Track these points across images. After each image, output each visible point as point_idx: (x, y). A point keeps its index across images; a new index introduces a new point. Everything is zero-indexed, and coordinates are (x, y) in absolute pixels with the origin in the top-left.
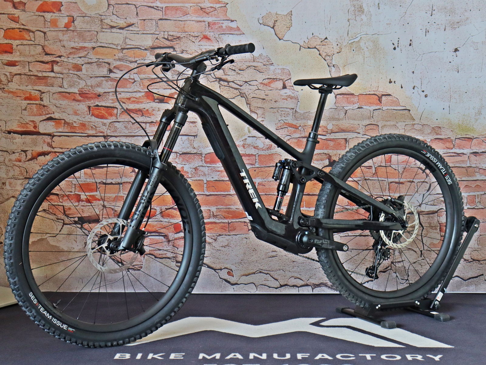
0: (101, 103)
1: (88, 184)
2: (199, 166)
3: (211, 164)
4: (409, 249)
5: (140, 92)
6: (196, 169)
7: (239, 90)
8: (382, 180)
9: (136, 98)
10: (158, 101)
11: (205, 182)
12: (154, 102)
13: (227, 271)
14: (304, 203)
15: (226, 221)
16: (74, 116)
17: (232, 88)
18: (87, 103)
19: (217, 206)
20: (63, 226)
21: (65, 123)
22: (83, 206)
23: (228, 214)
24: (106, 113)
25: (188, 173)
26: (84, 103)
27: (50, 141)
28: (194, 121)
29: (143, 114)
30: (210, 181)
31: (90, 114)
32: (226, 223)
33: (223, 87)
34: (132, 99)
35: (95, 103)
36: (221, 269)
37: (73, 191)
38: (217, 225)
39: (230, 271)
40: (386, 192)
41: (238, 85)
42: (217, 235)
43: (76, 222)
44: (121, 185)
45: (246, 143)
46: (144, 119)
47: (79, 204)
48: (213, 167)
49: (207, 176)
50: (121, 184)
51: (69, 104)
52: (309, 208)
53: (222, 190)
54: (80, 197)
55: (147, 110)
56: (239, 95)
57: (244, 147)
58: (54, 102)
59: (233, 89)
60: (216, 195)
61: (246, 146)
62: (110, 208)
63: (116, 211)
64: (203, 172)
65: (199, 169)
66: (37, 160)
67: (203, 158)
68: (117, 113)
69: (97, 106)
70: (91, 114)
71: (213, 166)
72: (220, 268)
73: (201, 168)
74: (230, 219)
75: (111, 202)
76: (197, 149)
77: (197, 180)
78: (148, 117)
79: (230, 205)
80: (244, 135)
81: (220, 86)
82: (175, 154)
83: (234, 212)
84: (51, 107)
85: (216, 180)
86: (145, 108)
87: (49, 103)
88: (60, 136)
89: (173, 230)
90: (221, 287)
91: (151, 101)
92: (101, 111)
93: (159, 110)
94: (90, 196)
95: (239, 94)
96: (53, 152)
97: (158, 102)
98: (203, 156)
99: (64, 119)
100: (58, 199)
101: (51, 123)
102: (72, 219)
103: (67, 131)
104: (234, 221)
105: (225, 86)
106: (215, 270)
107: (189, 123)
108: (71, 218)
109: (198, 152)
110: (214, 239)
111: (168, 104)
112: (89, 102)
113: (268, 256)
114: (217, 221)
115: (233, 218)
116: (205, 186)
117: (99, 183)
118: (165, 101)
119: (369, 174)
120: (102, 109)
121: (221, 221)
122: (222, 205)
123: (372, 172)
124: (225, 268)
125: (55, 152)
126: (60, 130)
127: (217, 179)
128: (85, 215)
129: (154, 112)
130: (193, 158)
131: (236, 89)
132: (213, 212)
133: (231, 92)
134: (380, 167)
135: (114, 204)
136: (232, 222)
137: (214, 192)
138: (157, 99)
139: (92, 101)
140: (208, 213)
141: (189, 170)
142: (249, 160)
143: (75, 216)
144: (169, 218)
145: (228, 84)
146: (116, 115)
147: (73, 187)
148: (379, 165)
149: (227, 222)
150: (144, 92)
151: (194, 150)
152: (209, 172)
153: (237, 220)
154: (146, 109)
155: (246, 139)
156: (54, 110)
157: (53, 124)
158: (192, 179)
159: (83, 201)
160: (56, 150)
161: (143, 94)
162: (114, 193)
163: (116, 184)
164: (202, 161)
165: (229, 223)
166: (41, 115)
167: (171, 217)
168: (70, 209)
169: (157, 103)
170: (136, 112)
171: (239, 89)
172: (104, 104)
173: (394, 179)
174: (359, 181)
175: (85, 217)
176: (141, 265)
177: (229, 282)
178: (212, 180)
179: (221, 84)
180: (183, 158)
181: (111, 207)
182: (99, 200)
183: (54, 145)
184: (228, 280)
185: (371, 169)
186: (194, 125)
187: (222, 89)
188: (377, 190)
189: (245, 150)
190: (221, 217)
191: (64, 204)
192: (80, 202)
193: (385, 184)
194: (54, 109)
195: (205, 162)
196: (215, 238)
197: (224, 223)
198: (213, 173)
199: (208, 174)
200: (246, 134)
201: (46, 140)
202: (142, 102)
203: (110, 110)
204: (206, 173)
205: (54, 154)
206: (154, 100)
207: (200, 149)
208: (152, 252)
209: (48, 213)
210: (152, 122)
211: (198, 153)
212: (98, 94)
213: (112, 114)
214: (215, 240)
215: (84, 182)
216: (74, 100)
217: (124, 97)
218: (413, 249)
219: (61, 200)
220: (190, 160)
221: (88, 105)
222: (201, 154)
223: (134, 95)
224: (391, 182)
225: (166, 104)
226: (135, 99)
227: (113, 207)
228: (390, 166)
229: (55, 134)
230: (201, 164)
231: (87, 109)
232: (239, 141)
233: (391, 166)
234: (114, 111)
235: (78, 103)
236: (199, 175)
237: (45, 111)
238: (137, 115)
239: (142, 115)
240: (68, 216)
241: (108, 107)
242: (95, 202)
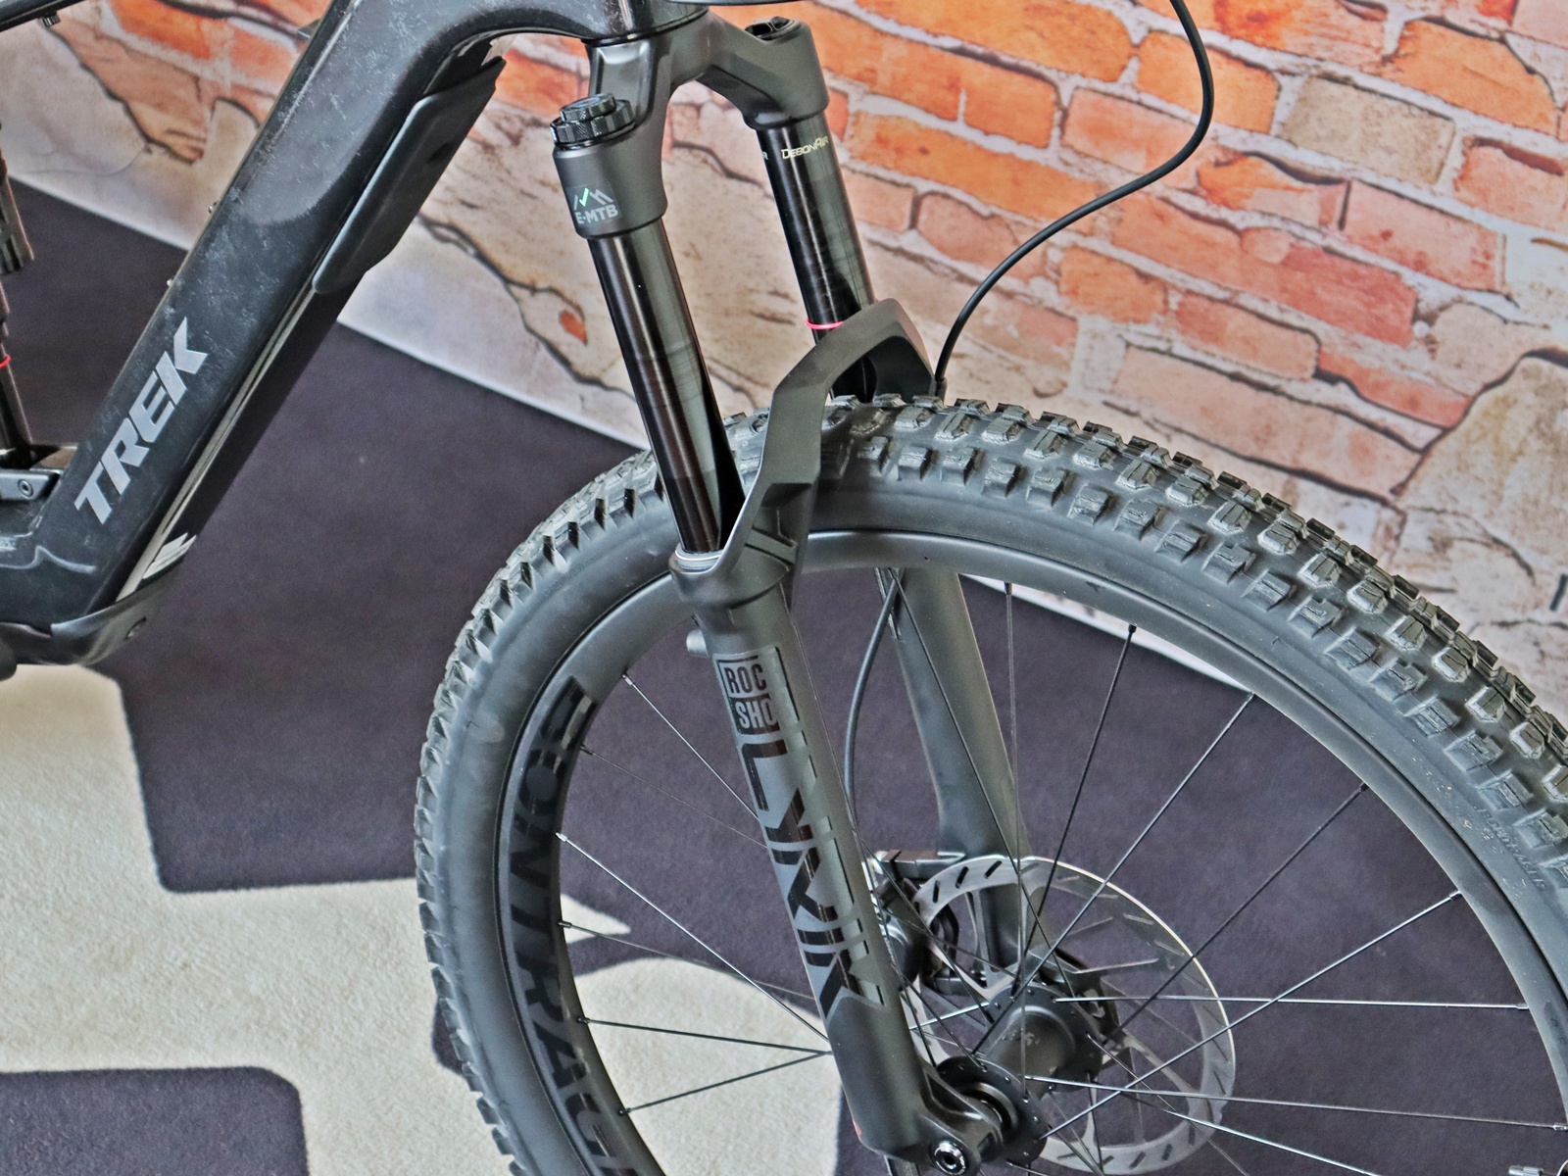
4: (1497, 541)
8: (1432, 113)
13: (560, 306)
14: (963, 98)
36: (533, 289)
39: (571, 310)
40: (1439, 187)
42: (522, 120)
52: (987, 133)
72: (527, 281)
90: (524, 369)
106: (507, 281)
110: (509, 135)
113: (748, 307)
119: (1358, 49)
123: (1375, 44)
124: (552, 291)
134: (1435, 28)
148: (1435, 11)
173: (1507, 127)
174: (1284, 72)
176: (198, 139)
177: (565, 362)
184: (564, 350)
185: (1373, 19)
188: (1384, 155)
193: (1444, 140)
196: (514, 131)
208: (245, 99)
214: (515, 140)
218: (1522, 552)
224: (1482, 142)
228: (1502, 41)
233: (1511, 39)
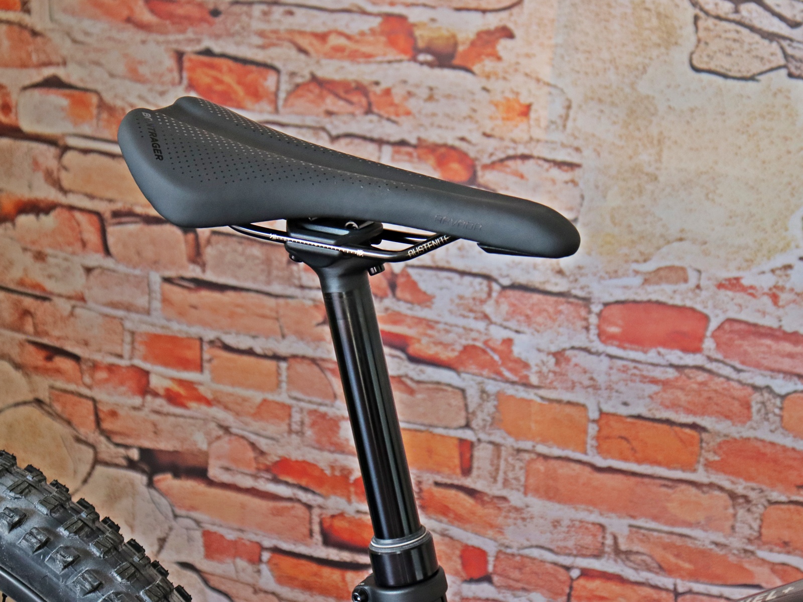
0: (221, 42)
1: (173, 340)
2: (573, 348)
3: (624, 348)
5: (364, 12)
6: (559, 356)
7: (785, 44)
9: (348, 37)
10: (429, 58)
11: (594, 414)
12: (414, 59)
15: (667, 582)
16: (128, 83)
17: (752, 29)
18: (172, 37)
19: (633, 517)
20: (93, 467)
21: (103, 105)
22: (158, 412)
23: (678, 556)
24: (239, 83)
25: (526, 366)
26: (161, 38)
27: (52, 164)
28: (568, 159)
29: (370, 104)
30: (614, 415)
31: (180, 82)
32: (667, 590)
33: (710, 22)
34: (334, 41)
35: (199, 41)
37: (126, 354)
38: (628, 590)
41: (781, 18)
43: (132, 465)
44: (283, 365)
45: (788, 286)
46: (371, 126)
47: (143, 405)
48: (634, 361)
49: (605, 393)
50: (284, 359)
51: (114, 34)
53: (660, 458)
54: (148, 382)
55: (388, 92)
56: (779, 67)
57: (775, 298)
58: (67, 20)
59: (757, 37)
60: (634, 474)
61: (784, 297)
62: (243, 437)
63: (262, 453)
64: (588, 375)
65: (574, 360)
66: (14, 224)
67: (593, 320)
68: (278, 88)
69: (208, 52)
70: (185, 82)
71: (632, 355)
73: (581, 358)
74: (682, 577)
75: (248, 419)
76: (572, 278)
77: (559, 402)
78: (388, 119)
79: (689, 525)
80: (783, 250)
81: (696, 18)
82: (485, 282)
83: (703, 553)
84: (57, 38)
85: (639, 417)
86: (377, 83)
87: (50, 25)
88: (86, 151)
89: (459, 567)
91: (403, 57)
92: (219, 75)
93: (431, 98)
94: (181, 382)
95: (782, 62)
96: (62, 206)
97: (430, 65)
98: (596, 308)
99: (96, 92)
100: (79, 374)
101: (57, 99)
102: (122, 451)
103: (107, 134)
104: (698, 587)
105: (718, 18)
107: (546, 165)
108: (118, 445)
109: (575, 292)
111: (468, 76)
112: (181, 37)
114: (630, 574)
115: (694, 576)
116: (593, 429)
117: (211, 342)
118: (456, 61)
120: (225, 69)
121: (644, 576)
122: (655, 518)
125: (71, 208)
126: (87, 129)
127: (645, 412)
128: (163, 445)
129: (412, 104)
130: (551, 310)
131: (771, 36)
132: (615, 538)
133: (746, 47)
135: (256, 425)
136: (690, 592)
137: (625, 459)
138: (428, 50)
139: (190, 34)
140: (594, 536)
141: (534, 359)
142: (791, 356)
143: (129, 441)
144: (445, 520)
145: (737, 11)
146: (272, 97)
147: (128, 338)
149: (671, 587)
150: (379, 15)
151: (558, 279)
152: (614, 378)
153: (715, 590)
154: (384, 85)
155: (789, 267)
156: (64, 52)
157: (64, 102)
158: (542, 392)
159: (156, 394)
160: (73, 200)
161: (375, 22)
162: (260, 388)
163: (265, 356)
164: (587, 329)
165: (677, 594)
166: (24, 65)
167: (455, 519)
168: (113, 414)
169: (426, 69)
170: (347, 92)
171: (784, 38)
172: (232, 50)
175: (161, 451)
178: (623, 411)
179: (702, 9)
180: (514, 305)
181: (245, 434)
182: (208, 403)
183: (66, 180)
186: (566, 176)
187: (707, 29)
189: (780, 312)
190: (647, 565)
191: (99, 394)
192: (149, 398)
194: (66, 47)
195: (599, 335)
197: (656, 587)
198: (631, 384)
199: (609, 388)
200: (793, 245)
201: (41, 160)
202: (368, 56)
203: (254, 74)
204: (601, 380)
205: (66, 214)
206: (413, 53)
207: (583, 281)
209: (49, 414)
210: (403, 143)
211: (576, 297)
212: (211, 6)
213: (260, 89)
215: (159, 331)
216: (129, 20)
217: (303, 29)
219: (87, 380)
220: (539, 319)
221: (175, 46)
222: (586, 301)
223: (342, 22)
225: (462, 74)
226: (342, 41)
227: (253, 438)
229: (72, 142)
230: (581, 340)
231: (170, 62)
232: (755, 270)
234: (265, 79)
235: (140, 35)
236: (570, 384)
237: (37, 51)
238: (350, 108)
239: (369, 111)
240: (109, 438)
241: (244, 61)
242: (193, 405)
